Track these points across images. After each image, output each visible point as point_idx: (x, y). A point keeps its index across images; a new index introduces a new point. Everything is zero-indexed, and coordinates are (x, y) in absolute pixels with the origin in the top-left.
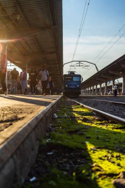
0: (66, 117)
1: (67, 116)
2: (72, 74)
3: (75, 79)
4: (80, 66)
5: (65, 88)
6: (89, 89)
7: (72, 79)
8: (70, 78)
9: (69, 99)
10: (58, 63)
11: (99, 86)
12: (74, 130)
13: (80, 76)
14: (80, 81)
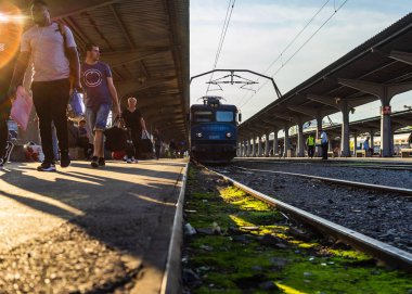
0: (216, 233)
1: (219, 229)
2: (213, 104)
3: (221, 117)
4: (232, 82)
5: (195, 140)
6: (257, 141)
7: (213, 117)
8: (209, 113)
9: (208, 172)
10: (177, 76)
11: (281, 134)
12: (249, 275)
13: (233, 109)
14: (234, 122)
